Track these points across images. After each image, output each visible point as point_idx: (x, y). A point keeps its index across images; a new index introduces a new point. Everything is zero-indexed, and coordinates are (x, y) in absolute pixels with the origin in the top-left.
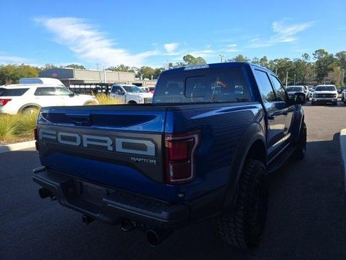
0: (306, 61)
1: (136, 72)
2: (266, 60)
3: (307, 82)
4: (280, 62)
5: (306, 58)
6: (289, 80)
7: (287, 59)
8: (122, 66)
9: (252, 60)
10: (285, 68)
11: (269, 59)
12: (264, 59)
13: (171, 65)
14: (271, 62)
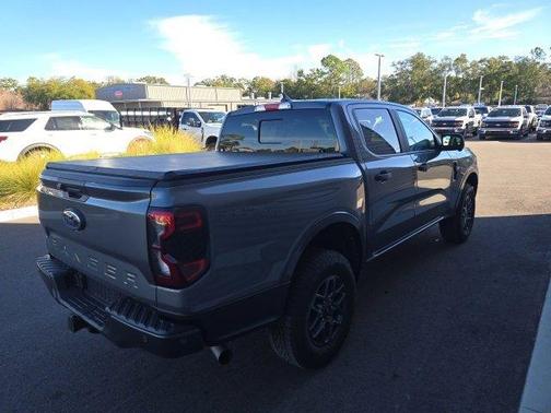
0: (537, 60)
1: (246, 87)
2: (465, 61)
3: (538, 99)
4: (490, 63)
5: (538, 55)
6: (503, 95)
7: (504, 58)
8: (223, 78)
9: (439, 61)
10: (499, 74)
11: (470, 59)
12: (461, 59)
13: (300, 73)
14: (474, 65)
